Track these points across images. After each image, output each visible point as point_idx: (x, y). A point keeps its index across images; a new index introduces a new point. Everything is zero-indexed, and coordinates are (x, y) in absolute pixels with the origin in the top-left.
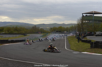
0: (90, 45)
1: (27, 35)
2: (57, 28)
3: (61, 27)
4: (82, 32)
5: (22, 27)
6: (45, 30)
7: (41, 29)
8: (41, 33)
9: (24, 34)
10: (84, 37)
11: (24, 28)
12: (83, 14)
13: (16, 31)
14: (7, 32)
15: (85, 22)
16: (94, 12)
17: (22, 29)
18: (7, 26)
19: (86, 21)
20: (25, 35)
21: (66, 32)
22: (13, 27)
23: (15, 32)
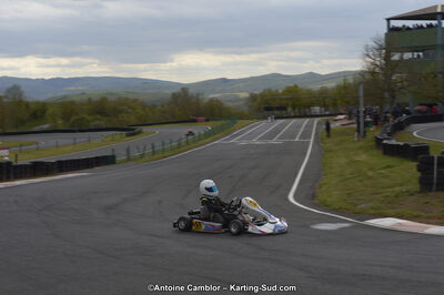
0: (419, 174)
1: (140, 132)
2: (280, 91)
3: (296, 86)
4: (387, 108)
5: (126, 99)
6: (230, 104)
7: (212, 100)
8: (207, 120)
9: (131, 131)
10: (399, 127)
11: (135, 101)
12: (388, 20)
13: (99, 117)
14: (60, 122)
15: (402, 58)
16: (439, 10)
17: (125, 107)
18: (65, 97)
19: (407, 56)
20: (134, 134)
21: (317, 109)
22: (90, 100)
23: (97, 123)
